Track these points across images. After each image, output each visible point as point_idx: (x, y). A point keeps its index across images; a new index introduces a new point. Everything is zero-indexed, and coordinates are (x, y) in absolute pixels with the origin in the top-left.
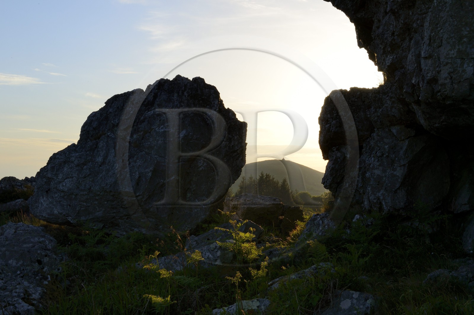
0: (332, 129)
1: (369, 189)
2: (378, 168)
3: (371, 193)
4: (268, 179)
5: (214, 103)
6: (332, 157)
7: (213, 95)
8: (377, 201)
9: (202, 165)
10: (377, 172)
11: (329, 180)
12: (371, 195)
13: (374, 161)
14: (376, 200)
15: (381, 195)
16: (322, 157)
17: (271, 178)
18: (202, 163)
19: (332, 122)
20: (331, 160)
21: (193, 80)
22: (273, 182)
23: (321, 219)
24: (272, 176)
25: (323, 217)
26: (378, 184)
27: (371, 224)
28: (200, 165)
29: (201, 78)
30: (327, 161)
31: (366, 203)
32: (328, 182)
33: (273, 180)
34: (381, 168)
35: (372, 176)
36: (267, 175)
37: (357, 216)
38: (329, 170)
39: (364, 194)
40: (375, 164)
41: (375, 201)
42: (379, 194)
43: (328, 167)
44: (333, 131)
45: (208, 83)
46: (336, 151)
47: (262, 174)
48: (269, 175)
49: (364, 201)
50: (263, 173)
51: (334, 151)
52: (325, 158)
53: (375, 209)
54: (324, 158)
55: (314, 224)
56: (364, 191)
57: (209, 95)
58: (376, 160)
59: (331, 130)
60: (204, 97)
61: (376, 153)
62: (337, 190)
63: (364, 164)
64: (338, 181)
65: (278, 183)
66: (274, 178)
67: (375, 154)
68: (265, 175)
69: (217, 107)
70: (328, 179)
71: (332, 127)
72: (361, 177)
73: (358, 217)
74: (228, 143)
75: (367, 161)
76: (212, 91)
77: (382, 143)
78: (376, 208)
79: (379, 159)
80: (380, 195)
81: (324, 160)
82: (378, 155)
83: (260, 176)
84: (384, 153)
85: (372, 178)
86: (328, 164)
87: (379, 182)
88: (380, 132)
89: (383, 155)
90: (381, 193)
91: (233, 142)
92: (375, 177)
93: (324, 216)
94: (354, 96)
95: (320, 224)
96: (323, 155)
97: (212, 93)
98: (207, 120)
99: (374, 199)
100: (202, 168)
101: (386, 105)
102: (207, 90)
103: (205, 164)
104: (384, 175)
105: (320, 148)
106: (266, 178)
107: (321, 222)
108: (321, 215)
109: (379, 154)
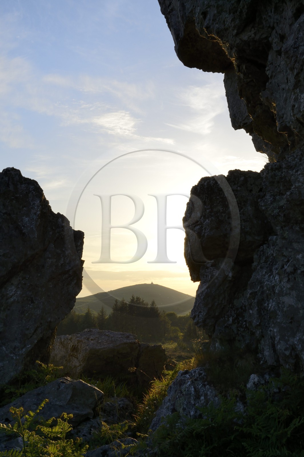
0: (205, 233)
1: (275, 330)
2: (290, 294)
3: (280, 339)
4: (138, 301)
5: (34, 204)
6: (205, 277)
7: (33, 193)
8: (291, 353)
9: (15, 294)
10: (288, 300)
11: (202, 314)
12: (279, 342)
13: (280, 281)
14: (290, 351)
15: (298, 342)
16: (190, 278)
17: (141, 301)
18: (14, 290)
19: (204, 222)
20: (204, 282)
21: (4, 172)
22: (143, 304)
23: (192, 382)
24: (142, 299)
25: (196, 380)
26: (291, 322)
27: (278, 391)
28: (11, 294)
29: (16, 170)
30: (198, 283)
31: (266, 353)
32: (200, 316)
33: (143, 302)
34: (294, 293)
35: (279, 307)
36: (137, 298)
37: (254, 378)
38: (202, 297)
39: (263, 337)
40: (284, 287)
41: (287, 353)
42: (295, 340)
43: (199, 292)
44: (206, 234)
45: (26, 177)
46: (211, 268)
47: (133, 298)
48: (139, 298)
49: (263, 348)
50: (134, 296)
51: (207, 268)
52: (194, 279)
53: (287, 366)
54: (192, 280)
55: (181, 392)
56: (262, 332)
57: (26, 192)
58: (285, 280)
59: (203, 234)
60: (18, 195)
61: (283, 267)
62: (214, 327)
63: (260, 287)
64: (217, 314)
65: (147, 305)
66: (144, 301)
67: (281, 268)
68: (135, 298)
69: (38, 210)
70: (200, 312)
71: (205, 229)
72: (256, 309)
73: (256, 380)
74: (55, 260)
75: (267, 281)
76: (32, 187)
77: (290, 250)
78: (289, 365)
79: (290, 277)
80: (296, 342)
81: (193, 282)
82: (287, 271)
83: (131, 299)
84: (297, 266)
85: (279, 311)
86: (200, 287)
87: (292, 319)
88: (287, 232)
89: (295, 270)
90: (298, 338)
91: (62, 259)
92: (285, 309)
93: (197, 377)
94: (236, 183)
95: (190, 394)
96: (191, 275)
97: (31, 189)
98: (23, 228)
99: (286, 349)
100: (15, 298)
101: (297, 185)
102: (23, 185)
103: (19, 293)
104: (300, 306)
105: (186, 264)
106: (137, 300)
107: (193, 389)
108: (192, 374)
109: (288, 268)
